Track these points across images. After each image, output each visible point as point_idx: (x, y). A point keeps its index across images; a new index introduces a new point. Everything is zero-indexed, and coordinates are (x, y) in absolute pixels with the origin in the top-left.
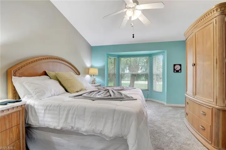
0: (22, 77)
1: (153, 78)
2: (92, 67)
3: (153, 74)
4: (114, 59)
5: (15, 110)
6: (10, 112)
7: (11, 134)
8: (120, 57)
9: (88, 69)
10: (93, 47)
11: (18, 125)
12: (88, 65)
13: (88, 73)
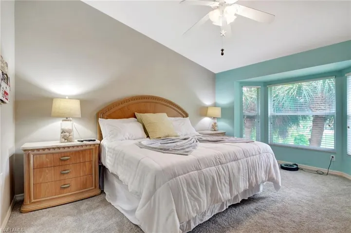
0: (107, 119)
1: (346, 125)
2: (215, 105)
3: (346, 116)
4: (258, 89)
5: (88, 147)
6: (84, 148)
7: (84, 167)
8: (267, 84)
9: (207, 108)
10: (217, 74)
11: (91, 161)
12: (207, 102)
13: (205, 115)
